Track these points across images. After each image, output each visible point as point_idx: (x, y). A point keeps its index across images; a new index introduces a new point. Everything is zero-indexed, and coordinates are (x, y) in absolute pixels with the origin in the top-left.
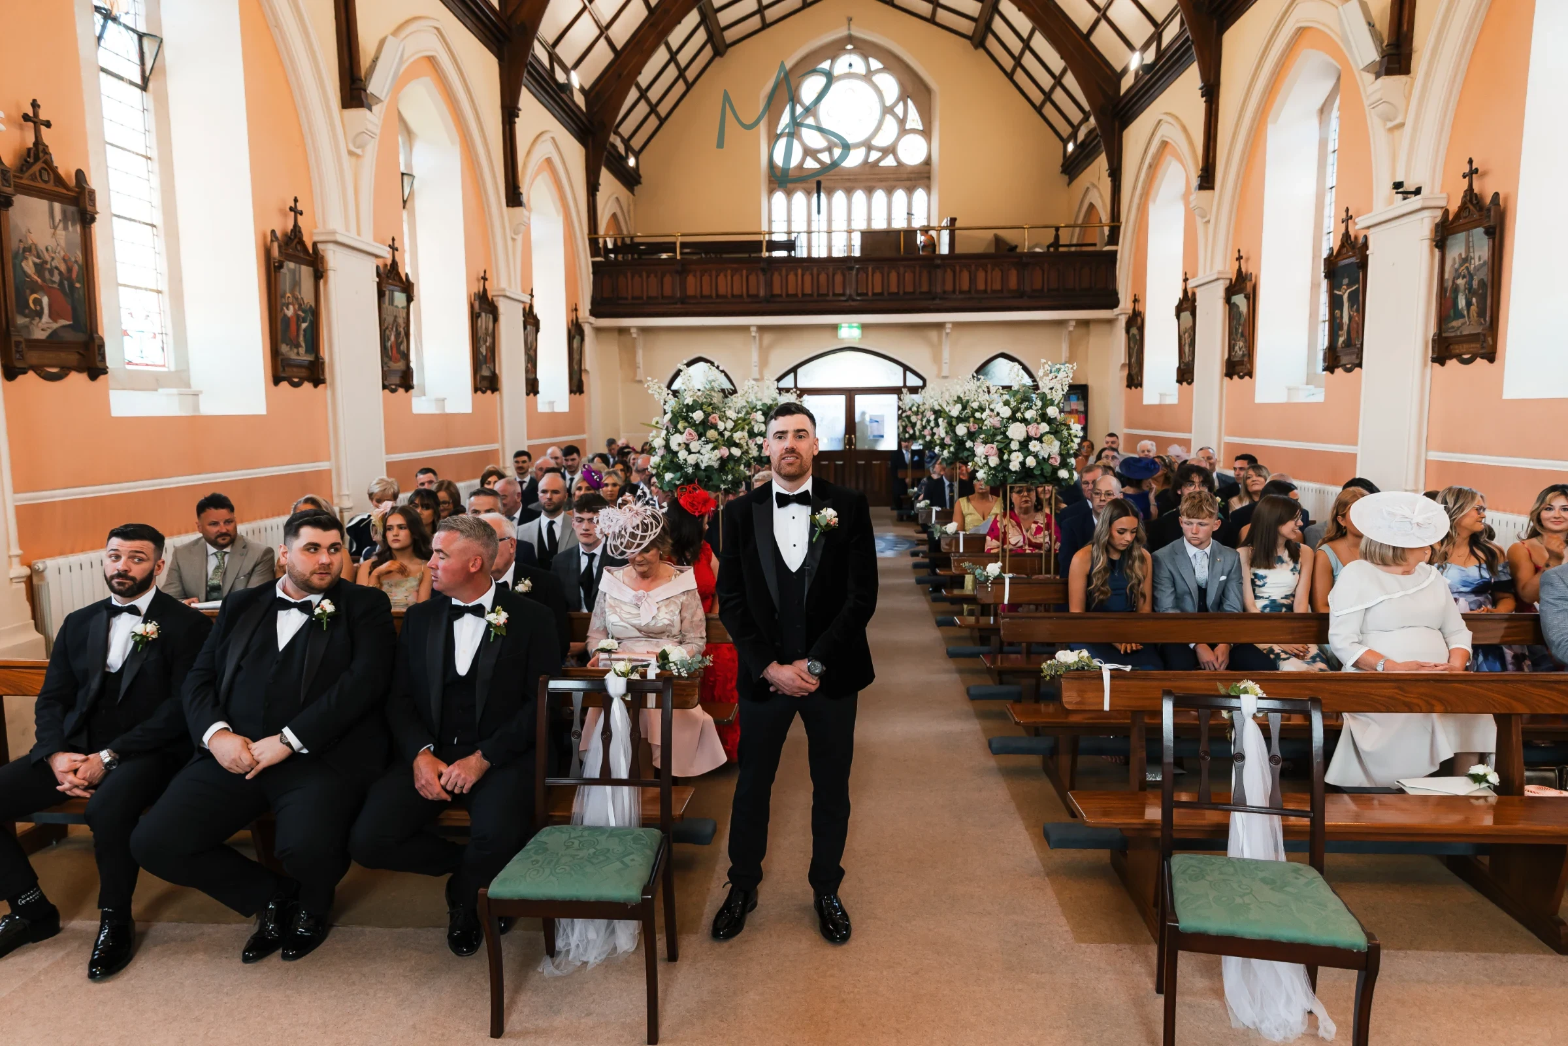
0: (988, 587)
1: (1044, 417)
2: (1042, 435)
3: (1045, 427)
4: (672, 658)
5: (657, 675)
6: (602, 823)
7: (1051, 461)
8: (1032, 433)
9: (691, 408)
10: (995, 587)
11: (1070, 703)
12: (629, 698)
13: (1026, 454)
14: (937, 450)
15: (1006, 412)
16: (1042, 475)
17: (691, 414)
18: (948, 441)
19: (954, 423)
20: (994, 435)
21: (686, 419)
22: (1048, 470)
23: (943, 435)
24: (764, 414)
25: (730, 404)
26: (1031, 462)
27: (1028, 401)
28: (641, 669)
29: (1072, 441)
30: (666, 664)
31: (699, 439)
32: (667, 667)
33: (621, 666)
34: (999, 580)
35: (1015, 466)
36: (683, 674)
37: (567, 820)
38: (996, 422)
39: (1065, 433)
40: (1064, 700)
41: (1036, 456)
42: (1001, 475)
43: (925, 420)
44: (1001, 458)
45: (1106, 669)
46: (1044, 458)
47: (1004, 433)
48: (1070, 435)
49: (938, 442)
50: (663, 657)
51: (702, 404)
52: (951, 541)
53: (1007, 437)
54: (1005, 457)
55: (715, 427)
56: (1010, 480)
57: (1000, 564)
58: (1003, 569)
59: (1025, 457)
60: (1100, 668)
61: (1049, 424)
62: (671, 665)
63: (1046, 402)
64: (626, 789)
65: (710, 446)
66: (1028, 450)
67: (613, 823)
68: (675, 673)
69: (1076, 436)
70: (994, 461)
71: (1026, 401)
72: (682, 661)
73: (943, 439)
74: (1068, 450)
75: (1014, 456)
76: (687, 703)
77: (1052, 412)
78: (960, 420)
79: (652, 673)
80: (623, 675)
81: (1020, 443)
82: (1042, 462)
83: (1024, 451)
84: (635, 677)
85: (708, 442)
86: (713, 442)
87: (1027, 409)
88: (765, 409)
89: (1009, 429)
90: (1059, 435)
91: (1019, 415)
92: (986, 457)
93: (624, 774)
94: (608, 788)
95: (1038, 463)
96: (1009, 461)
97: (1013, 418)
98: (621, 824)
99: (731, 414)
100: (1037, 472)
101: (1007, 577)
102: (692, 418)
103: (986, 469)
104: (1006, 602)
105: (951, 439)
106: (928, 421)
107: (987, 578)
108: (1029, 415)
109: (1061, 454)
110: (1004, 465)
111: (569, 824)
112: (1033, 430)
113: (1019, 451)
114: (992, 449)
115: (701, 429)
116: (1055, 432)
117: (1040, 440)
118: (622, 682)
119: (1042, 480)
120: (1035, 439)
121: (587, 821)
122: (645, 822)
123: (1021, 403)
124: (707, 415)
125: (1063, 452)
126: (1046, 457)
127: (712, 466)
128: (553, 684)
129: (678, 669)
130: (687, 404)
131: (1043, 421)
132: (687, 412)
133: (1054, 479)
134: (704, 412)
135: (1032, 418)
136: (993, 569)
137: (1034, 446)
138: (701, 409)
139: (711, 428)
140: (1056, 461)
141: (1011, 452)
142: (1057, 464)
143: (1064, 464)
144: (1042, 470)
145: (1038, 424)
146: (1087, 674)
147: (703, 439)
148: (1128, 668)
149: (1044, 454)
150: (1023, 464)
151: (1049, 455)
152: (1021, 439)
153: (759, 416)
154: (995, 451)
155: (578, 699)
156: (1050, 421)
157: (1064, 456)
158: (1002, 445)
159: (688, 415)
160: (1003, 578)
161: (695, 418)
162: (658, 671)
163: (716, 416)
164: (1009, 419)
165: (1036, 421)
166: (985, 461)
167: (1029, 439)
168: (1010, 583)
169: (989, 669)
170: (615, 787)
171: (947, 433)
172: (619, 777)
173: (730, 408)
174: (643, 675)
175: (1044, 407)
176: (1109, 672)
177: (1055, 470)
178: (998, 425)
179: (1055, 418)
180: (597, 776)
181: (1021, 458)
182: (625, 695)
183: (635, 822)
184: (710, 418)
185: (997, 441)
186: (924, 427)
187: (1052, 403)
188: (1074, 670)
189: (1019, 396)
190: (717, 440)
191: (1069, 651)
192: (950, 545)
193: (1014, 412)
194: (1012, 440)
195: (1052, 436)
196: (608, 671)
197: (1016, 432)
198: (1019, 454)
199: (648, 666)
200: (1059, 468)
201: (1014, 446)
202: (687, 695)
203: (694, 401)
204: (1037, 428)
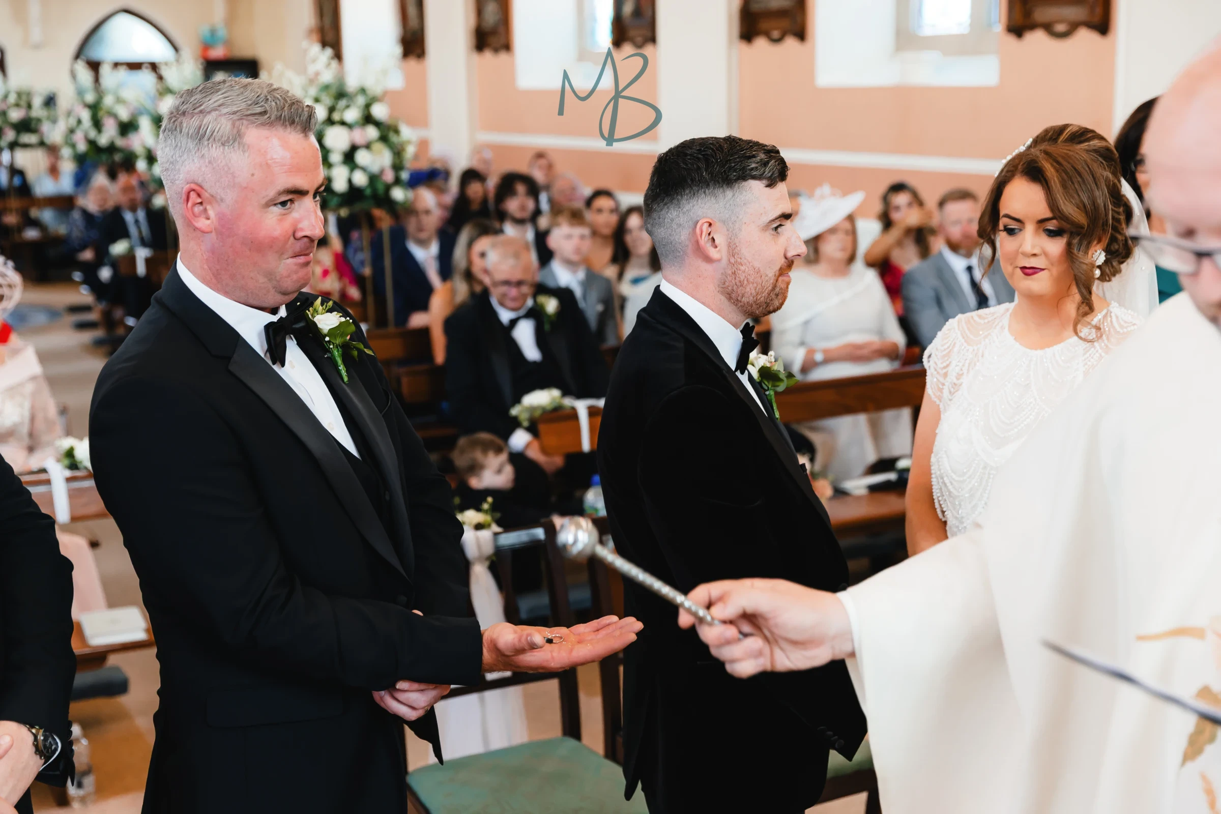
1: (368, 119)
7: (384, 177)
8: (358, 141)
13: (351, 168)
16: (375, 195)
22: (381, 188)
26: (360, 179)
27: (344, 97)
35: (340, 185)
41: (365, 171)
45: (582, 407)
46: (374, 174)
48: (401, 142)
56: (333, 204)
60: (574, 406)
63: (370, 97)
66: (354, 163)
74: (402, 161)
77: (379, 111)
83: (348, 165)
87: (348, 107)
112: (358, 136)
117: (368, 147)
120: (363, 148)
125: (398, 163)
126: (377, 172)
131: (369, 124)
133: (386, 201)
137: (362, 157)
140: (389, 176)
141: (332, 166)
142: (390, 180)
143: (397, 181)
144: (374, 189)
150: (350, 181)
151: (381, 170)
152: (344, 149)
156: (377, 124)
157: (397, 167)
176: (584, 409)
177: (388, 188)
179: (384, 120)
187: (380, 98)
188: (549, 412)
189: (333, 91)
193: (330, 113)
194: (331, 150)
195: (382, 144)
197: (337, 139)
198: (343, 169)
204: (363, 135)
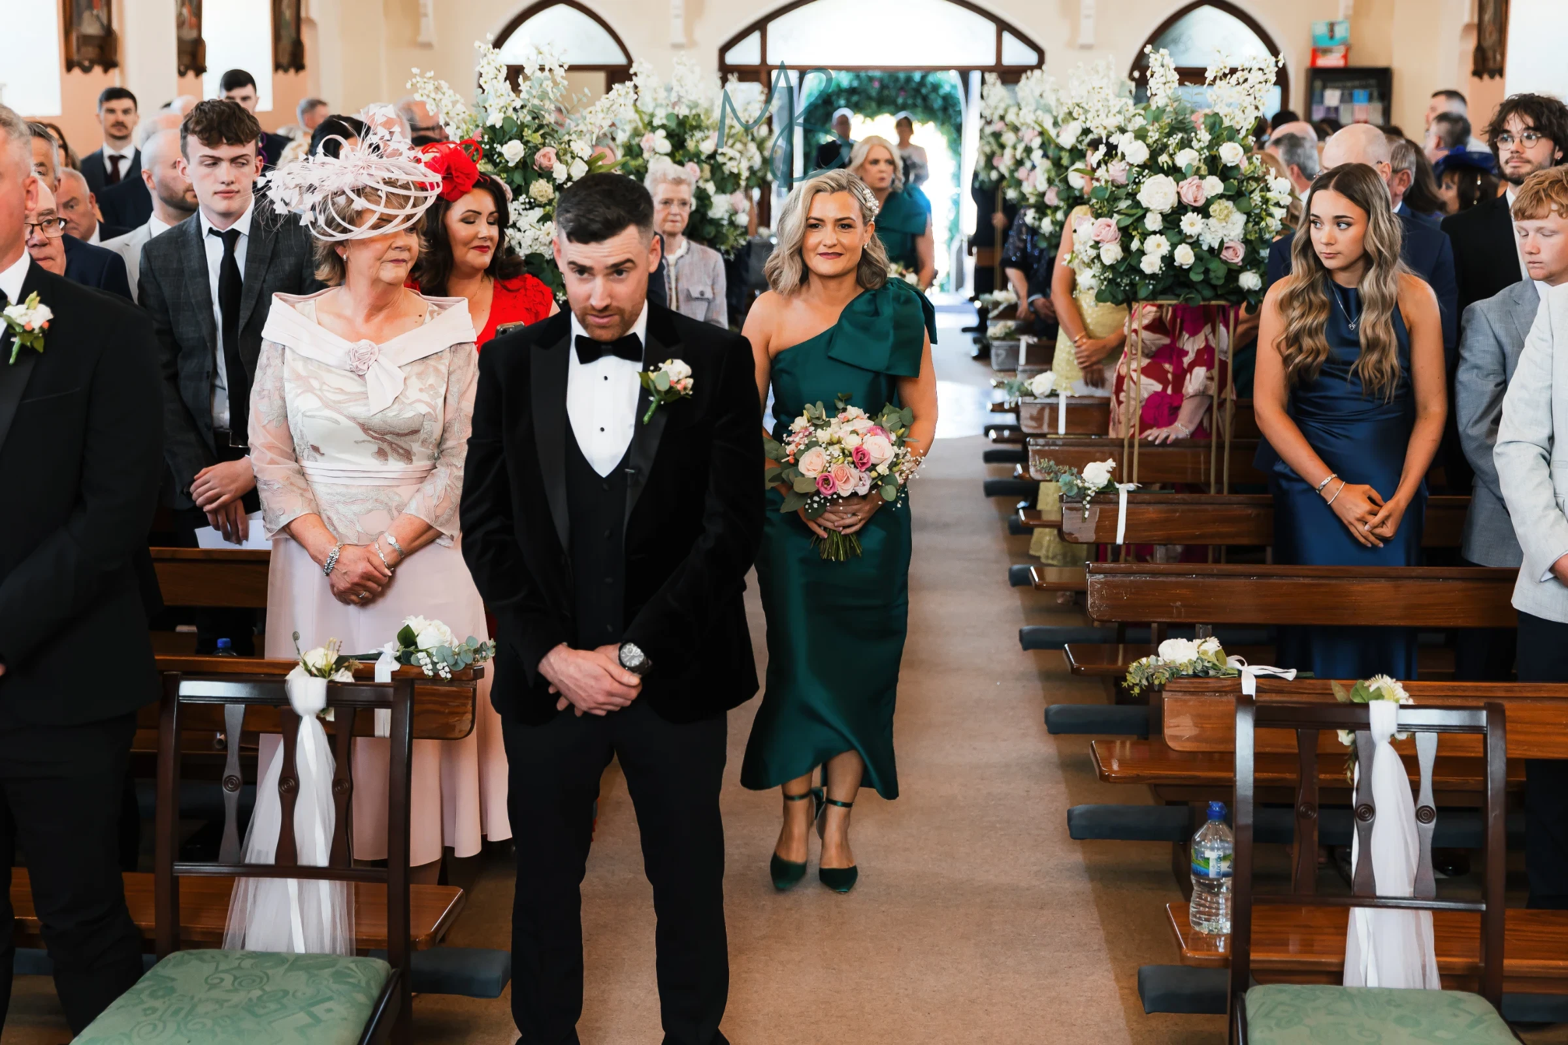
0: (1084, 509)
1: (1214, 165)
2: (1209, 202)
3: (1214, 185)
4: (422, 642)
5: (393, 673)
6: (281, 948)
7: (1226, 255)
8: (1188, 199)
9: (498, 135)
10: (1097, 509)
11: (1175, 738)
12: (331, 718)
13: (1176, 239)
14: (1030, 216)
15: (1137, 152)
16: (1206, 282)
17: (498, 148)
18: (1051, 199)
19: (1065, 161)
20: (1114, 199)
21: (490, 156)
22: (1218, 272)
23: (1042, 186)
24: (670, 136)
25: (581, 127)
26: (1184, 256)
27: (1184, 130)
28: (358, 664)
29: (1271, 215)
30: (412, 653)
31: (515, 199)
32: (413, 659)
33: (319, 657)
34: (1106, 495)
35: (1151, 264)
36: (442, 674)
37: (214, 940)
38: (1116, 171)
39: (1256, 197)
40: (1168, 732)
41: (1195, 244)
42: (1126, 281)
43: (1020, 148)
44: (1126, 248)
45: (1251, 675)
46: (1211, 249)
47: (1132, 196)
48: (1266, 201)
49: (1032, 200)
50: (408, 639)
51: (523, 126)
52: (1042, 410)
53: (1137, 204)
54: (1135, 245)
55: (547, 174)
56: (1143, 293)
57: (1110, 464)
58: (1117, 476)
59: (1174, 246)
60: (1240, 672)
61: (1224, 179)
62: (420, 655)
63: (1220, 132)
64: (324, 885)
65: (538, 212)
66: (1180, 232)
67: (300, 948)
68: (428, 671)
69: (1277, 204)
70: (1111, 253)
71: (1180, 130)
72: (441, 648)
73: (1043, 195)
74: (1261, 233)
75: (1151, 241)
76: (452, 728)
77: (1230, 153)
78: (1077, 154)
79: (384, 672)
80: (322, 673)
81: (1165, 217)
82: (1208, 255)
83: (1170, 233)
84: (344, 676)
85: (532, 205)
86: (544, 206)
87: (1185, 144)
88: (673, 125)
89: (1143, 187)
90: (1243, 202)
91: (1163, 159)
92: (1096, 245)
93: (321, 859)
94: (292, 884)
95: (1199, 258)
96: (1141, 253)
97: (1151, 166)
98: (315, 949)
99: (582, 148)
100: (1196, 277)
101: (1124, 489)
102: (500, 155)
103: (1096, 269)
104: (1120, 540)
105: (1058, 194)
106: (1028, 150)
107: (1083, 492)
108: (1185, 158)
109: (1246, 241)
110: (1130, 260)
111: (220, 947)
112: (1191, 191)
113: (1161, 233)
114: (1107, 228)
115: (518, 178)
116: (1236, 196)
117: (1204, 211)
118: (320, 684)
119: (1208, 293)
120: (1196, 210)
121: (251, 946)
122: (362, 948)
123: (1169, 135)
124: (532, 150)
125: (1252, 237)
126: (1216, 246)
127: (541, 255)
128: (190, 689)
129: (434, 664)
130: (493, 127)
131: (1211, 173)
132: (492, 141)
133: (1232, 292)
134: (526, 143)
135: (1189, 165)
136: (1097, 474)
137: (1190, 223)
138: (520, 137)
139: (540, 176)
140: (1236, 255)
141: (1145, 235)
142: (1238, 260)
143: (1251, 263)
144: (1206, 272)
145: (1202, 177)
146: (1212, 683)
147: (522, 198)
148: (1291, 674)
149: (1210, 240)
150: (1168, 260)
151: (1222, 242)
152: (1167, 209)
153: (659, 142)
154: (1113, 231)
155: (235, 715)
156: (1225, 173)
157: (1253, 245)
158: (1128, 221)
159: (492, 149)
160: (1117, 492)
161: (507, 156)
162: (396, 666)
163: (550, 151)
164: (1143, 167)
165: (1197, 171)
166: (1093, 253)
167: (1181, 209)
168: (1129, 502)
169: (1075, 671)
170: (305, 881)
171: (1050, 182)
172: (312, 863)
173: (581, 133)
174: (365, 675)
175: (1215, 142)
176: (1253, 682)
177: (1233, 273)
178: (1122, 179)
179: (1237, 167)
180: (271, 860)
181: (1165, 248)
182: (324, 711)
183: (341, 947)
184: (537, 156)
185: (1118, 212)
186: (1019, 163)
187: (1232, 134)
188: (1188, 676)
189: (1166, 120)
190: (550, 202)
191: (1185, 640)
192: (1038, 419)
193: (1154, 154)
194: (1147, 210)
195: (1230, 204)
196: (292, 665)
197: (1158, 193)
198: (1162, 239)
199: (376, 657)
200: (1242, 269)
201: (1153, 222)
202: (453, 714)
203: (506, 119)
204: (1198, 187)
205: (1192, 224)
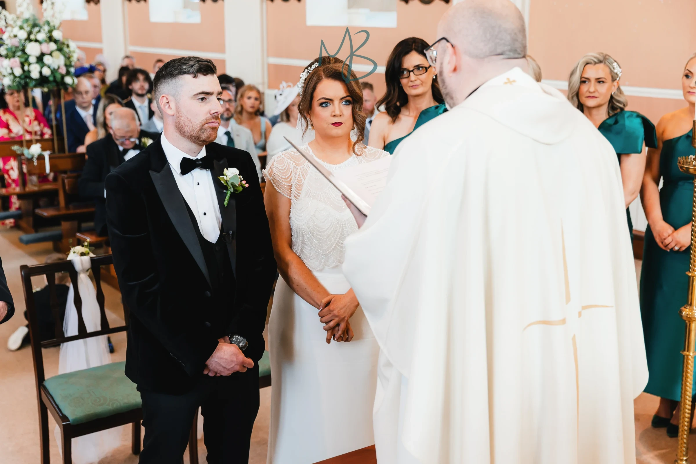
0: (35, 162)
1: (51, 39)
2: (52, 52)
3: (53, 46)
7: (60, 71)
8: (45, 51)
15: (22, 34)
16: (55, 81)
20: (15, 52)
22: (58, 77)
26: (46, 72)
34: (41, 157)
35: (35, 75)
38: (15, 42)
39: (67, 50)
41: (49, 67)
42: (24, 81)
44: (23, 69)
46: (54, 69)
47: (22, 50)
48: (70, 52)
53: (25, 53)
54: (26, 68)
56: (30, 85)
57: (39, 145)
58: (43, 149)
59: (41, 68)
61: (56, 43)
63: (50, 26)
66: (43, 62)
70: (18, 71)
74: (71, 62)
75: (33, 67)
81: (37, 57)
82: (54, 72)
83: (40, 64)
87: (39, 31)
89: (27, 47)
90: (63, 51)
92: (12, 69)
95: (52, 72)
96: (30, 71)
97: (28, 40)
100: (51, 79)
101: (46, 154)
103: (12, 77)
108: (40, 37)
109: (65, 66)
110: (26, 74)
113: (36, 63)
114: (15, 63)
116: (60, 50)
117: (51, 54)
119: (54, 85)
120: (48, 54)
125: (68, 63)
126: (56, 67)
133: (61, 84)
135: (43, 39)
136: (35, 149)
137: (47, 59)
140: (63, 71)
142: (65, 73)
143: (68, 73)
144: (55, 77)
145: (48, 43)
149: (54, 65)
150: (41, 73)
151: (59, 66)
154: (18, 63)
156: (56, 41)
158: (22, 59)
160: (44, 156)
164: (25, 39)
165: (45, 41)
166: (10, 72)
167: (43, 55)
168: (49, 159)
175: (50, 30)
177: (63, 77)
178: (17, 44)
179: (60, 39)
181: (38, 69)
185: (18, 56)
189: (31, 22)
197: (33, 49)
198: (37, 66)
200: (65, 76)
204: (48, 47)
205: (48, 59)
